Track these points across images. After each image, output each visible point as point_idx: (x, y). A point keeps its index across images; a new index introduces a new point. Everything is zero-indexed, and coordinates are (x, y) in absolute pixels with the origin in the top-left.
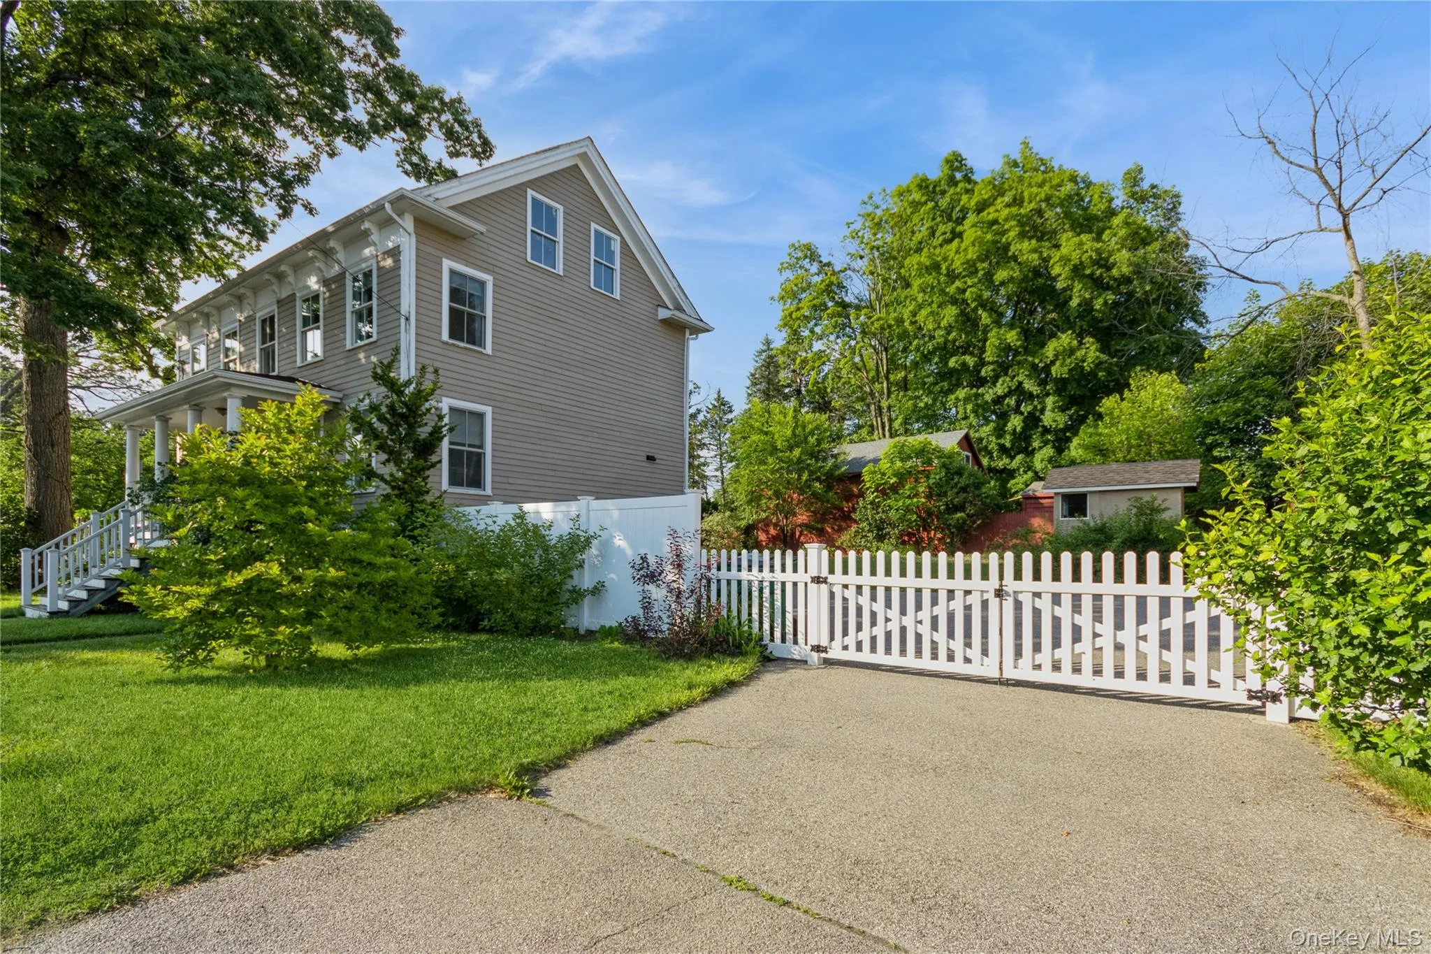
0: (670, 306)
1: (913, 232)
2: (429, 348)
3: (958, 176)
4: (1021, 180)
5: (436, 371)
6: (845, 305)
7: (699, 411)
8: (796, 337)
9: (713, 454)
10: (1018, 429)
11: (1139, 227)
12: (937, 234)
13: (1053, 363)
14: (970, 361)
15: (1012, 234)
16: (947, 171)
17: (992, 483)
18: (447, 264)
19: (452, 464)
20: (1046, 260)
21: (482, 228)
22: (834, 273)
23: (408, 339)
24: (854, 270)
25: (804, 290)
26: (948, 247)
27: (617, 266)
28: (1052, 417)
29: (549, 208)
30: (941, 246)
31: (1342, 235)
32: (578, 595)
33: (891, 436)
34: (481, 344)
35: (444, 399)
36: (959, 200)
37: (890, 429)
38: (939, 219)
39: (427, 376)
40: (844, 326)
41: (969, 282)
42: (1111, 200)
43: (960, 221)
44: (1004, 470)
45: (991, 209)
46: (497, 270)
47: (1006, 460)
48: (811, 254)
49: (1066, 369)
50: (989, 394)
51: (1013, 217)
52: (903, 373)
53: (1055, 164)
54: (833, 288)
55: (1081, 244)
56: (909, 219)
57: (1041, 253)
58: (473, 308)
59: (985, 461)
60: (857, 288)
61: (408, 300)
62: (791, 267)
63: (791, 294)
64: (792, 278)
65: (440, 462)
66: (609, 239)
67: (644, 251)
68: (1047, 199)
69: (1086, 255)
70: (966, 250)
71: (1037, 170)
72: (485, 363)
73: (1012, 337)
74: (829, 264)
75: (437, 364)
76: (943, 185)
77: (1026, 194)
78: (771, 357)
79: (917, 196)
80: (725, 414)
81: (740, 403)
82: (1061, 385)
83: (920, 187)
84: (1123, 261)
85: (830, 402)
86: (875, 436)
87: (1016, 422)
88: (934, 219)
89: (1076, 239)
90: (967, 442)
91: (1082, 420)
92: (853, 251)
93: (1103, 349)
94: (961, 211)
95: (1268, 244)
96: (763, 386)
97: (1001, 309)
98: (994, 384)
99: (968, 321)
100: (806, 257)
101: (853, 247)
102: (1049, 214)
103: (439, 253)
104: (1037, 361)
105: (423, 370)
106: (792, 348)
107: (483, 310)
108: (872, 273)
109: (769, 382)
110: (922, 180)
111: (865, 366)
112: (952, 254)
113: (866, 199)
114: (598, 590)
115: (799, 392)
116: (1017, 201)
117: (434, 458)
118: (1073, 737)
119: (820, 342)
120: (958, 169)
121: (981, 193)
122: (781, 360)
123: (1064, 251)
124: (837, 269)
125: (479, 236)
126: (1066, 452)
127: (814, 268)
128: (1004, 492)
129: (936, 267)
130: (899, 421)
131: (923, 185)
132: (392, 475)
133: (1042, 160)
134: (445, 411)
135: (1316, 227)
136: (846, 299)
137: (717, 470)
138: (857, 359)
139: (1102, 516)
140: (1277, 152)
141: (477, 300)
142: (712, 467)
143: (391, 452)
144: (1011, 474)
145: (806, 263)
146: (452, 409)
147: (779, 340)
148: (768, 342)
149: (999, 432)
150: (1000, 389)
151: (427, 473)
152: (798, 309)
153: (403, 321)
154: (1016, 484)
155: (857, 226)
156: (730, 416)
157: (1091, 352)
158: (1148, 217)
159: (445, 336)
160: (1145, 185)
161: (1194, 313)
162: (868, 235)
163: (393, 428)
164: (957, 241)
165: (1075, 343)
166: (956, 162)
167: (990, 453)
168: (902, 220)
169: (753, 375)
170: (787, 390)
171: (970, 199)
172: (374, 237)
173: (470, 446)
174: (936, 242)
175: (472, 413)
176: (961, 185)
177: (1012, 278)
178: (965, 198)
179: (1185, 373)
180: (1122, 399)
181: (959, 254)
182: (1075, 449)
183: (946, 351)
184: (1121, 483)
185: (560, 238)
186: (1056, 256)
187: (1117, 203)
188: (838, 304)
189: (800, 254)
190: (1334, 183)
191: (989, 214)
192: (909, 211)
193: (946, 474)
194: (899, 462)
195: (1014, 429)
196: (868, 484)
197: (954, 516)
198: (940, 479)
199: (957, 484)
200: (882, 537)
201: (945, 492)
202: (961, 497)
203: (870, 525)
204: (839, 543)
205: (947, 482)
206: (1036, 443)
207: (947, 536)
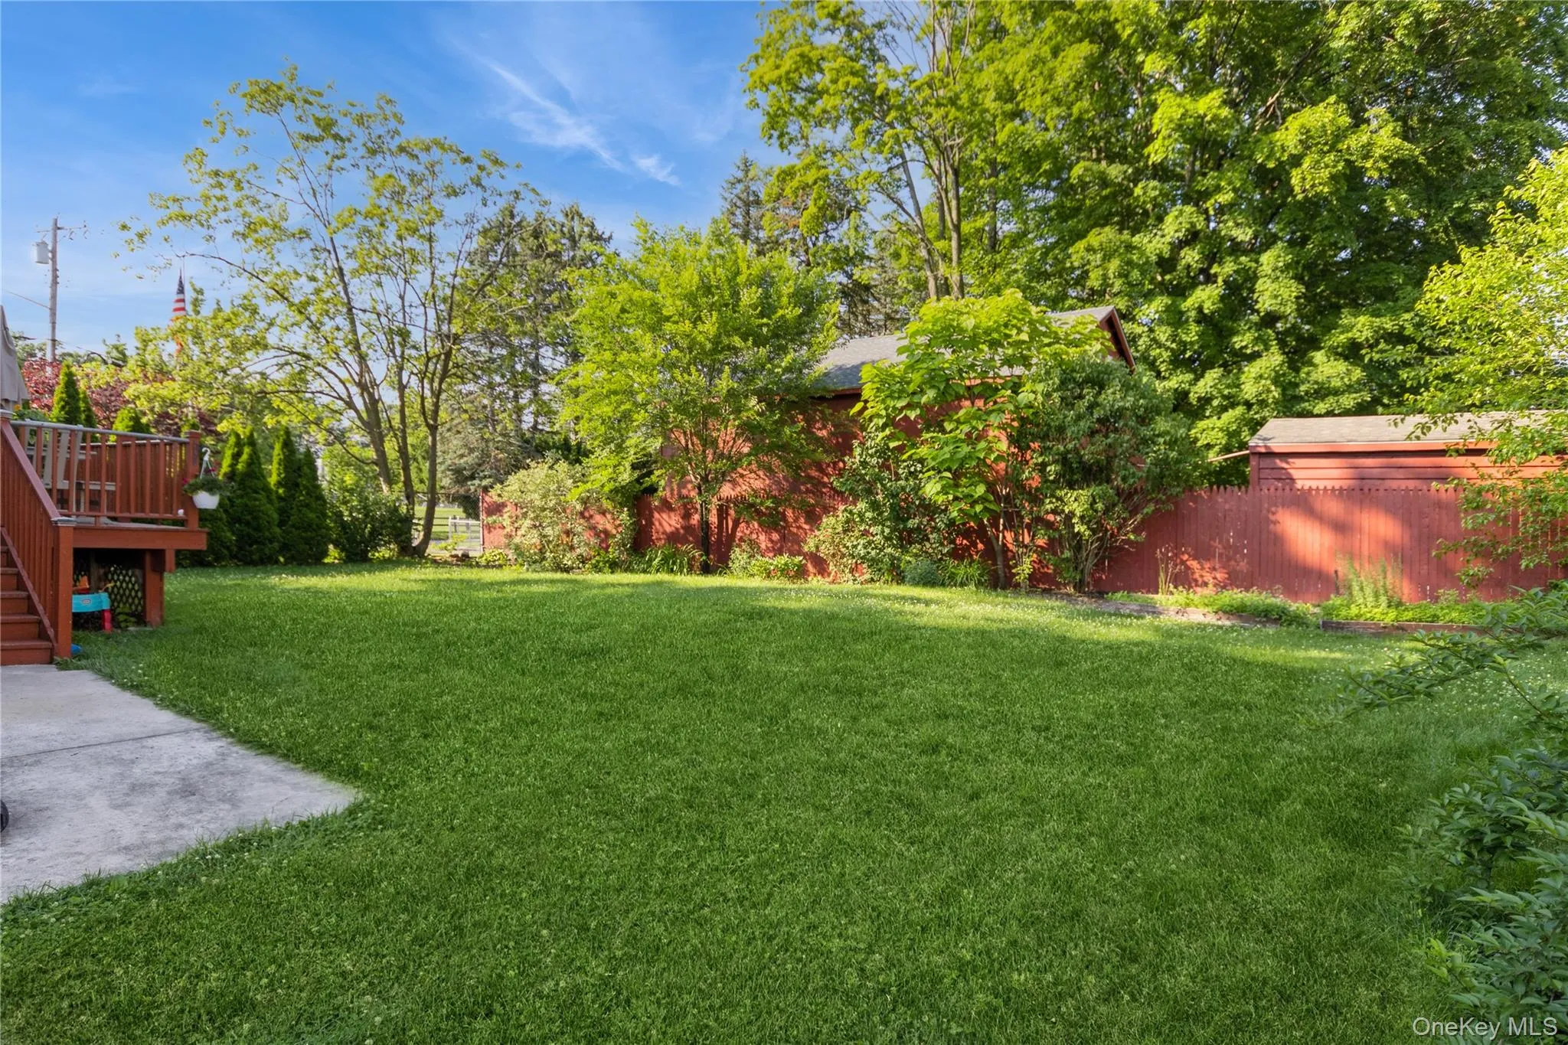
13: (1295, 162)
28: (1275, 292)
49: (1325, 174)
50: (1153, 244)
148: (747, 166)
149: (1175, 318)
157: (1381, 137)
165: (1346, 120)
193: (1063, 382)
194: (948, 355)
195: (1200, 309)
196: (874, 406)
197: (1084, 494)
198: (1047, 395)
199: (1091, 407)
200: (905, 538)
201: (1061, 429)
202: (1101, 443)
203: (875, 506)
204: (809, 546)
205: (1067, 403)
206: (1242, 340)
207: (1062, 538)
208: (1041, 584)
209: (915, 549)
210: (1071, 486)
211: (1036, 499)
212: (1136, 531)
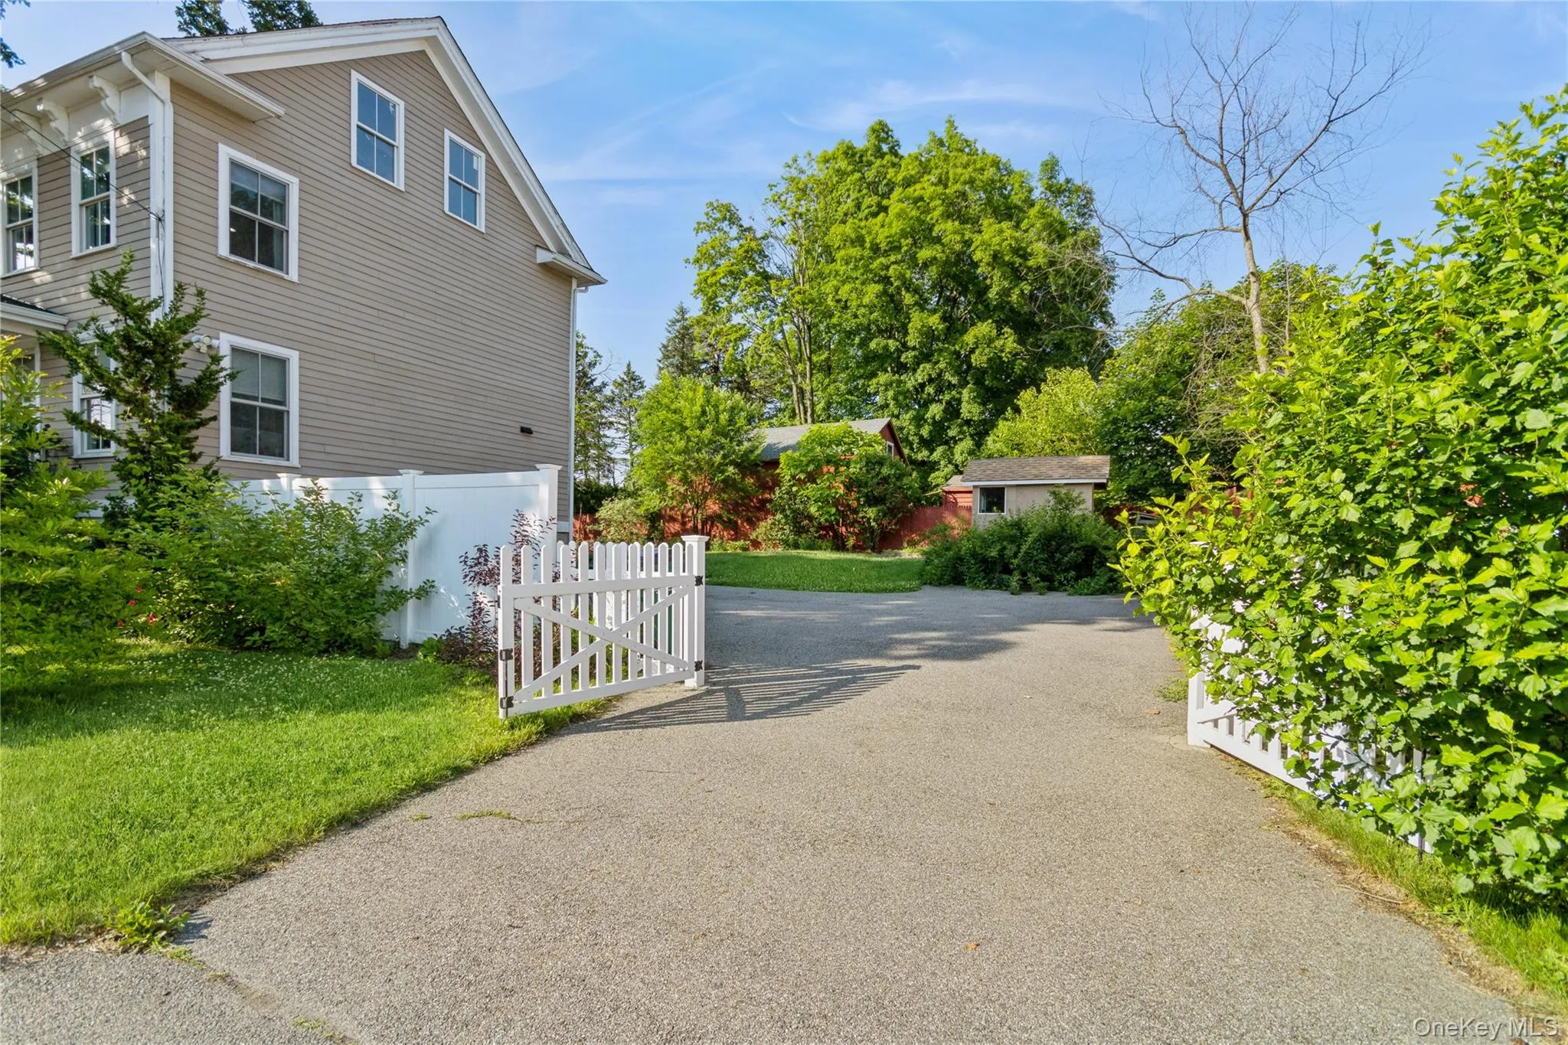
0: (552, 248)
1: (839, 203)
2: (193, 262)
3: (885, 148)
4: (946, 158)
5: (200, 294)
6: (766, 277)
7: (604, 385)
8: (712, 306)
9: (621, 434)
10: (937, 418)
11: (1055, 220)
12: (863, 207)
13: (972, 351)
14: (892, 344)
15: (936, 214)
16: (873, 141)
17: (914, 474)
18: (226, 153)
19: (235, 421)
20: (968, 243)
21: (280, 111)
22: (755, 239)
23: (161, 247)
24: (776, 238)
25: (722, 256)
26: (874, 221)
27: (481, 190)
28: (970, 409)
29: (384, 102)
30: (866, 219)
31: (1242, 235)
32: (398, 598)
33: (813, 422)
34: (282, 266)
35: (222, 335)
36: (886, 173)
37: (812, 415)
38: (865, 191)
39: (187, 299)
40: (764, 298)
41: (893, 258)
42: (1031, 191)
43: (886, 196)
44: (923, 463)
45: (918, 186)
46: (303, 169)
47: (925, 453)
48: (732, 218)
49: (985, 358)
50: (910, 382)
51: (938, 196)
52: (826, 355)
53: (979, 147)
54: (754, 255)
55: (1001, 231)
56: (834, 188)
57: (963, 235)
58: (270, 217)
59: (906, 451)
60: (780, 257)
61: (161, 193)
62: (710, 228)
63: (708, 257)
64: (709, 240)
65: (215, 418)
66: (470, 154)
67: (517, 175)
68: (971, 182)
69: (1005, 243)
70: (891, 224)
71: (962, 151)
72: (289, 293)
73: (934, 321)
74: (749, 229)
75: (201, 284)
76: (869, 157)
77: (951, 176)
78: (686, 328)
79: (843, 164)
80: (636, 390)
81: (651, 376)
82: (980, 376)
83: (846, 153)
84: (1040, 251)
85: (749, 382)
86: (797, 421)
87: (935, 410)
88: (860, 191)
89: (997, 226)
90: (889, 431)
91: (999, 413)
92: (775, 216)
93: (1021, 341)
94: (887, 185)
95: (1176, 240)
96: (676, 360)
97: (926, 295)
98: (915, 371)
99: (892, 303)
100: (725, 219)
101: (775, 213)
102: (973, 196)
103: (213, 136)
104: (957, 348)
105: (179, 289)
106: (709, 319)
107: (283, 219)
108: (795, 242)
109: (683, 356)
110: (849, 148)
111: (787, 345)
112: (877, 228)
113: (790, 163)
114: (425, 592)
115: (716, 369)
116: (943, 182)
117: (205, 414)
118: (985, 780)
119: (740, 315)
120: (885, 140)
121: (909, 169)
122: (697, 331)
123: (986, 236)
124: (759, 235)
125: (277, 121)
126: (984, 447)
127: (734, 232)
128: (926, 487)
129: (859, 241)
130: (822, 405)
131: (849, 152)
132: (131, 433)
133: (967, 141)
134: (225, 351)
135: (1218, 225)
136: (768, 269)
137: (626, 452)
138: (779, 337)
139: (1019, 510)
140: (1188, 144)
141: (275, 207)
142: (620, 449)
143: (128, 400)
144: (932, 466)
145: (725, 225)
146: (235, 350)
147: (696, 308)
148: (683, 312)
149: (919, 420)
150: (921, 376)
151: (194, 433)
152: (714, 274)
153: (153, 218)
154: (935, 478)
155: (781, 189)
156: (640, 393)
157: (1009, 342)
158: (1064, 211)
159: (224, 248)
160: (1061, 179)
161: (1102, 314)
162: (791, 199)
163: (133, 366)
164: (882, 214)
165: (994, 332)
166: (881, 132)
167: (911, 444)
168: (827, 189)
169: (665, 347)
170: (703, 366)
171: (897, 173)
172: (111, 101)
173: (264, 400)
174: (862, 215)
175: (267, 357)
176: (887, 157)
177: (935, 258)
178: (891, 172)
179: (1095, 370)
180: (1039, 391)
181: (884, 229)
182: (991, 443)
183: (868, 332)
184: (1036, 477)
185: (400, 141)
186: (977, 239)
187: (1036, 195)
188: (758, 274)
189: (718, 215)
190: (1238, 181)
191: (916, 190)
192: (835, 179)
193: (867, 463)
194: (818, 449)
195: (933, 418)
196: (785, 472)
197: (875, 509)
198: (861, 469)
199: (878, 475)
200: (799, 530)
201: (866, 483)
202: (881, 488)
203: (786, 516)
204: (753, 536)
205: (868, 472)
206: (952, 432)
207: (866, 530)
208: (856, 548)
209: (804, 535)
210: (870, 506)
211: (855, 511)
212: (895, 524)
